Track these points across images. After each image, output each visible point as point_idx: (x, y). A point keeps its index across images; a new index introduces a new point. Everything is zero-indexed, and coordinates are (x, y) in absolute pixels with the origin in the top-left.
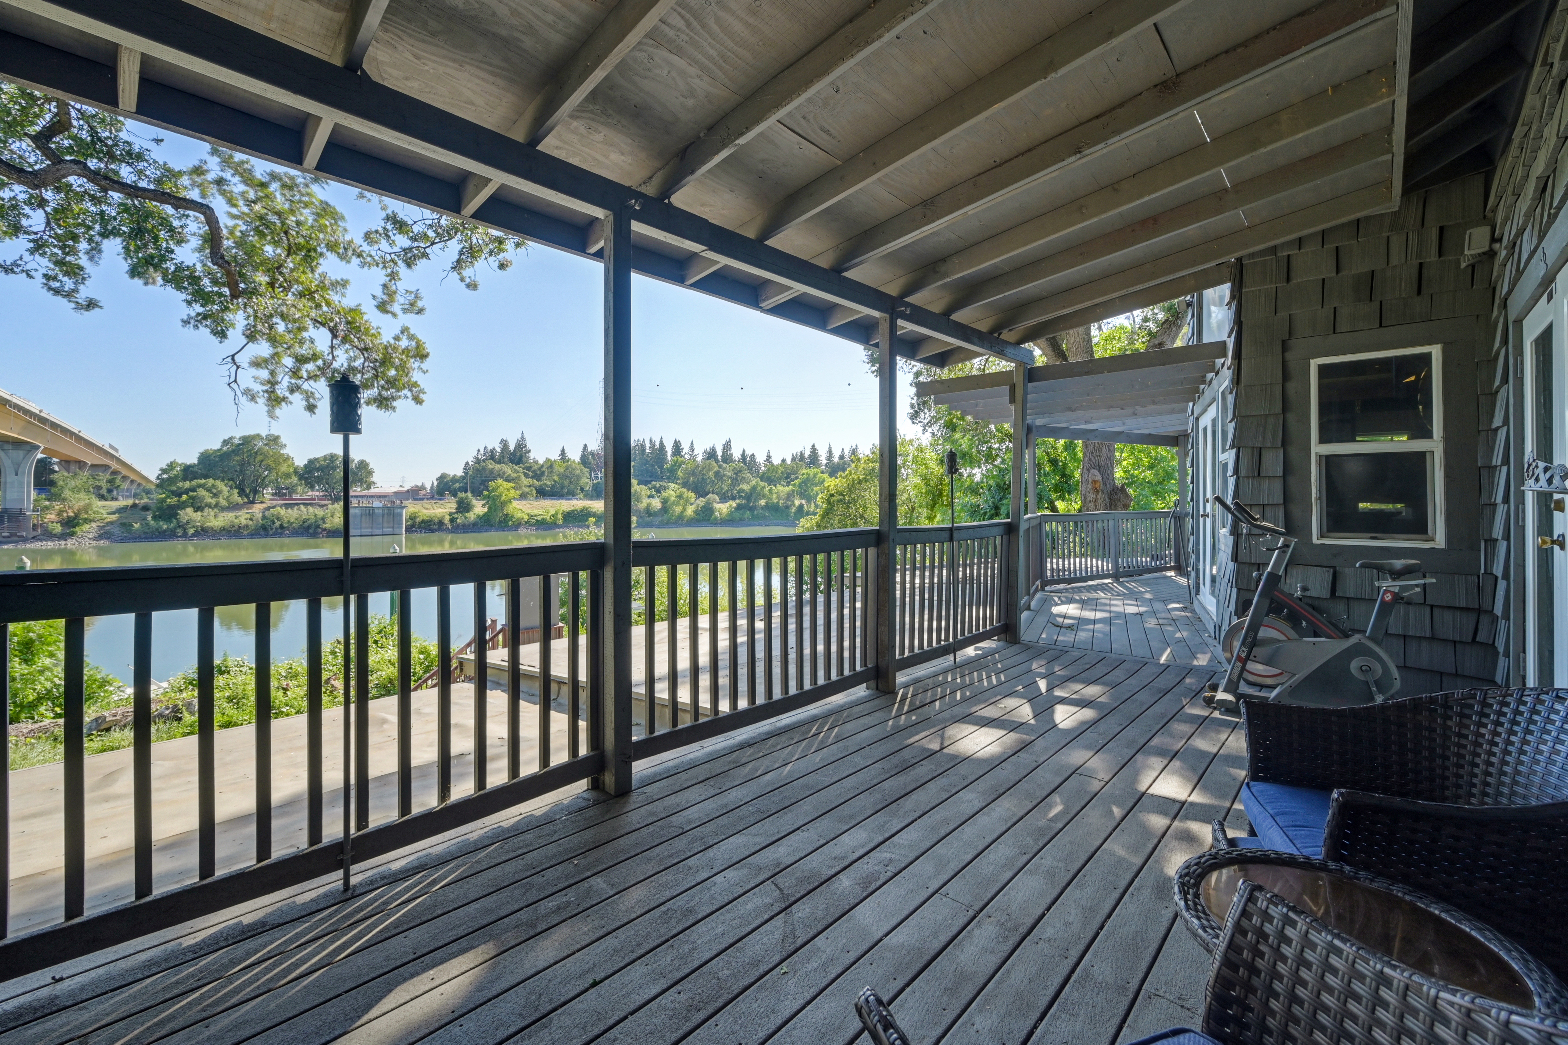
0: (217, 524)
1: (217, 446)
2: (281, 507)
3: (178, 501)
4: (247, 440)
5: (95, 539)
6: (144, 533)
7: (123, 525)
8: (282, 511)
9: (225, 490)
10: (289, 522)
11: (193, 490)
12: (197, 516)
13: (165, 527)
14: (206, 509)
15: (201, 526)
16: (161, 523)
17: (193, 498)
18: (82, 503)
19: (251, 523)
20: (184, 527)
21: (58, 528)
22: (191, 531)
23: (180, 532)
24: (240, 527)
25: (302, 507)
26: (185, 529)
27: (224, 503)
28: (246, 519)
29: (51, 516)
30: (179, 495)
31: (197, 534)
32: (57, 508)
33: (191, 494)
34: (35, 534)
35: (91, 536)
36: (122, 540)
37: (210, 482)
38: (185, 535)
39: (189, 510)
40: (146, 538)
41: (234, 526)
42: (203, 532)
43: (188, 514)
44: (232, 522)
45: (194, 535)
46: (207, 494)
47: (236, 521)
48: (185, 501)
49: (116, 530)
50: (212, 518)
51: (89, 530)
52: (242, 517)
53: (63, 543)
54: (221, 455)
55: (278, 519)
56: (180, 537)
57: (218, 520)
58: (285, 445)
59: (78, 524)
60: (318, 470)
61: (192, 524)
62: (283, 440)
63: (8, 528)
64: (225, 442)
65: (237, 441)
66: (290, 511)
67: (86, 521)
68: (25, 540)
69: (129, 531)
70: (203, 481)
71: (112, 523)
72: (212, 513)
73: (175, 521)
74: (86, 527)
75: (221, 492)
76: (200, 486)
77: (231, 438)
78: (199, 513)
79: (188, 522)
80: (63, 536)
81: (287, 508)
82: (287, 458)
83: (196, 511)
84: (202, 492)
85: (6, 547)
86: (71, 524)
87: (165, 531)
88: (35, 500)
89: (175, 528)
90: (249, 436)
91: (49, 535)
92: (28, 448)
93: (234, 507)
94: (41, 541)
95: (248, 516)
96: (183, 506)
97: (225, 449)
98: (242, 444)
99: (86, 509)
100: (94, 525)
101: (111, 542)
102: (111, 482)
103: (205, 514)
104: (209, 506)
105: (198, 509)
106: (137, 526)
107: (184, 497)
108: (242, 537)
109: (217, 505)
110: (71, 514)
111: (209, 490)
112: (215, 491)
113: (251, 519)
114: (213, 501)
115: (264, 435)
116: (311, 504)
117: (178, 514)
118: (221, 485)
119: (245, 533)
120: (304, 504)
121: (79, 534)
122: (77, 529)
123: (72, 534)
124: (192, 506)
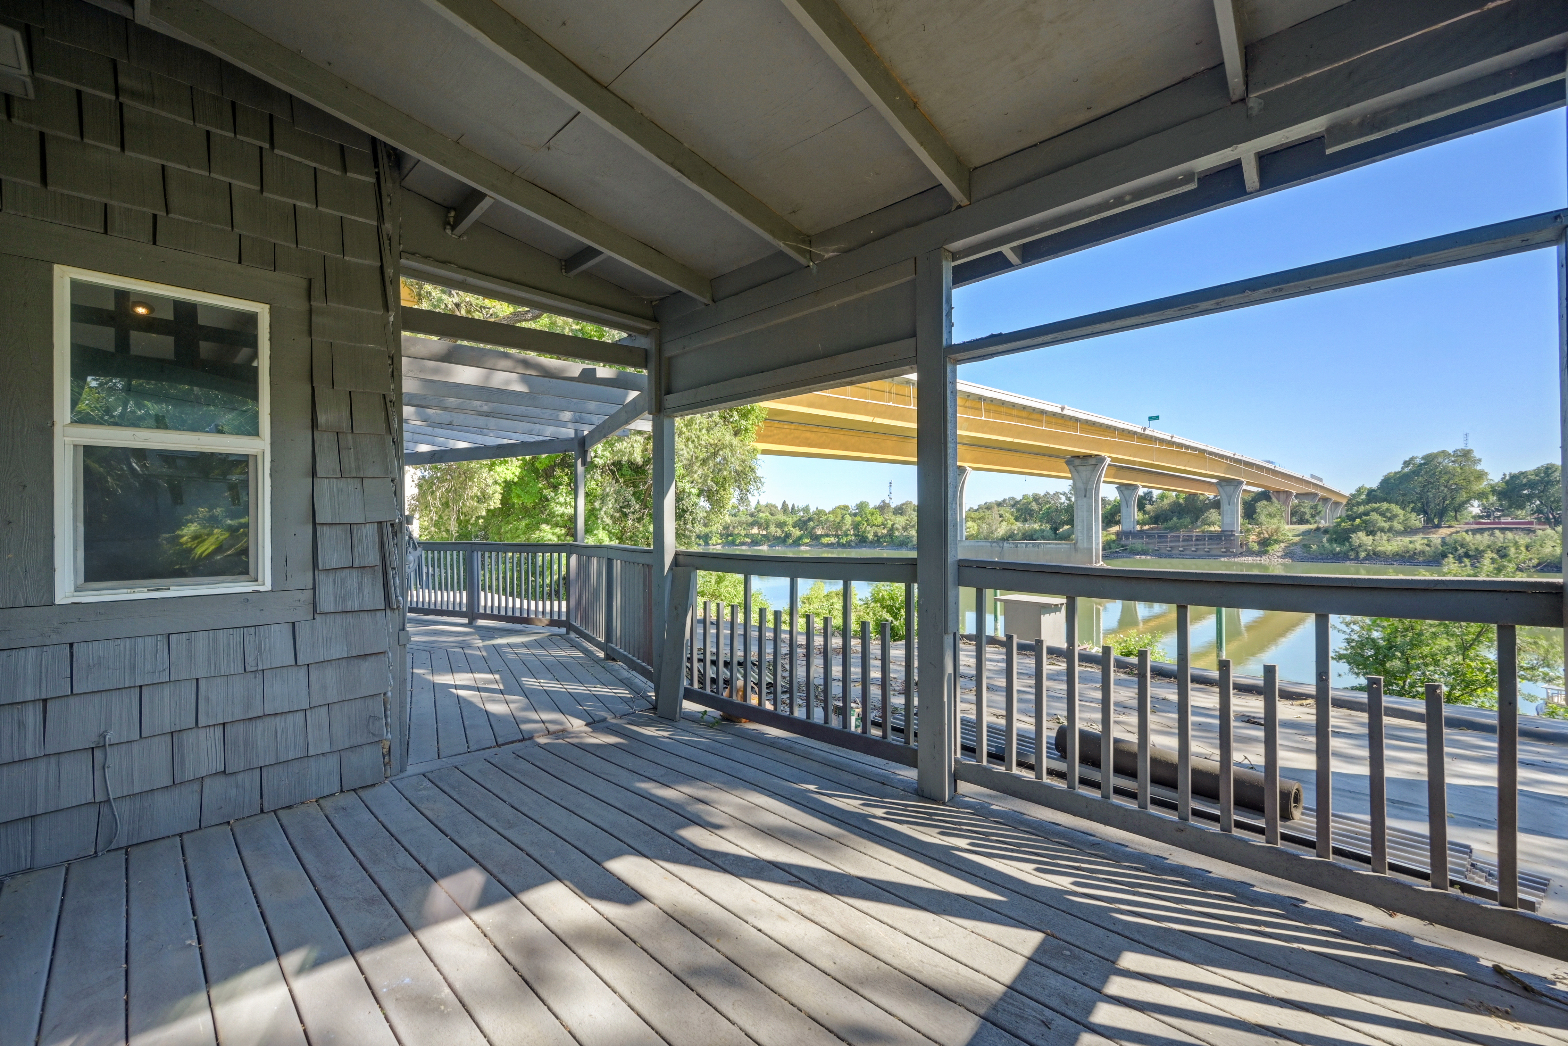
0: (1390, 548)
1: (1397, 467)
2: (1467, 532)
3: (1352, 525)
4: (1429, 459)
5: (1282, 557)
6: (1321, 554)
7: (1305, 546)
8: (1469, 538)
9: (1401, 512)
10: (1477, 549)
11: (1367, 514)
12: (1367, 540)
13: (1338, 549)
14: (1378, 533)
15: (1373, 550)
16: (1335, 546)
17: (1365, 522)
18: (1274, 527)
19: (1428, 549)
20: (1355, 550)
21: (1256, 547)
22: (1363, 555)
23: (1352, 555)
24: (1415, 553)
25: (1497, 533)
26: (1358, 553)
27: (1398, 527)
28: (1422, 544)
29: (1253, 537)
30: (1354, 520)
31: (1368, 558)
32: (1257, 530)
33: (1364, 518)
34: (1241, 551)
35: (1279, 554)
36: (1303, 560)
37: (1385, 505)
38: (1357, 558)
39: (1361, 534)
40: (1322, 559)
41: (1408, 552)
42: (1375, 556)
43: (1361, 538)
44: (1407, 547)
45: (1365, 559)
46: (1380, 518)
47: (1411, 546)
48: (1358, 525)
49: (1299, 551)
50: (1385, 542)
51: (1277, 549)
52: (1418, 542)
53: (1259, 559)
54: (1399, 478)
55: (1462, 546)
56: (1352, 559)
57: (1390, 545)
58: (1480, 460)
59: (1269, 545)
60: (1525, 486)
61: (1364, 547)
62: (1476, 454)
63: (1225, 545)
64: (1406, 464)
65: (1418, 461)
66: (1478, 536)
67: (1277, 542)
68: (1235, 555)
69: (1308, 552)
70: (1375, 505)
71: (1296, 544)
72: (1385, 538)
73: (1347, 544)
74: (1276, 547)
75: (1396, 516)
76: (1374, 510)
77: (1412, 459)
78: (1371, 537)
79: (1360, 546)
80: (1260, 554)
81: (1474, 534)
82: (1481, 475)
83: (1368, 535)
84: (1374, 516)
85: (1223, 559)
86: (1265, 543)
87: (1339, 553)
88: (1242, 524)
89: (1348, 551)
90: (1431, 454)
91: (1251, 553)
92: (1236, 483)
93: (1409, 531)
94: (1245, 556)
95: (1425, 541)
96: (1355, 529)
97: (1406, 470)
98: (1424, 464)
99: (1277, 530)
100: (1283, 545)
101: (1293, 560)
102: (1314, 507)
103: (1377, 537)
104: (1382, 530)
105: (1371, 533)
106: (1314, 547)
107: (1358, 521)
108: (1418, 564)
109: (1390, 529)
110: (1266, 536)
111: (1382, 514)
112: (1389, 515)
113: (1428, 545)
114: (1386, 525)
115: (1451, 451)
116: (1510, 529)
117: (1351, 538)
118: (1396, 509)
119: (1421, 559)
120: (1501, 529)
121: (1271, 552)
122: (1269, 548)
123: (1266, 552)
124: (1365, 529)
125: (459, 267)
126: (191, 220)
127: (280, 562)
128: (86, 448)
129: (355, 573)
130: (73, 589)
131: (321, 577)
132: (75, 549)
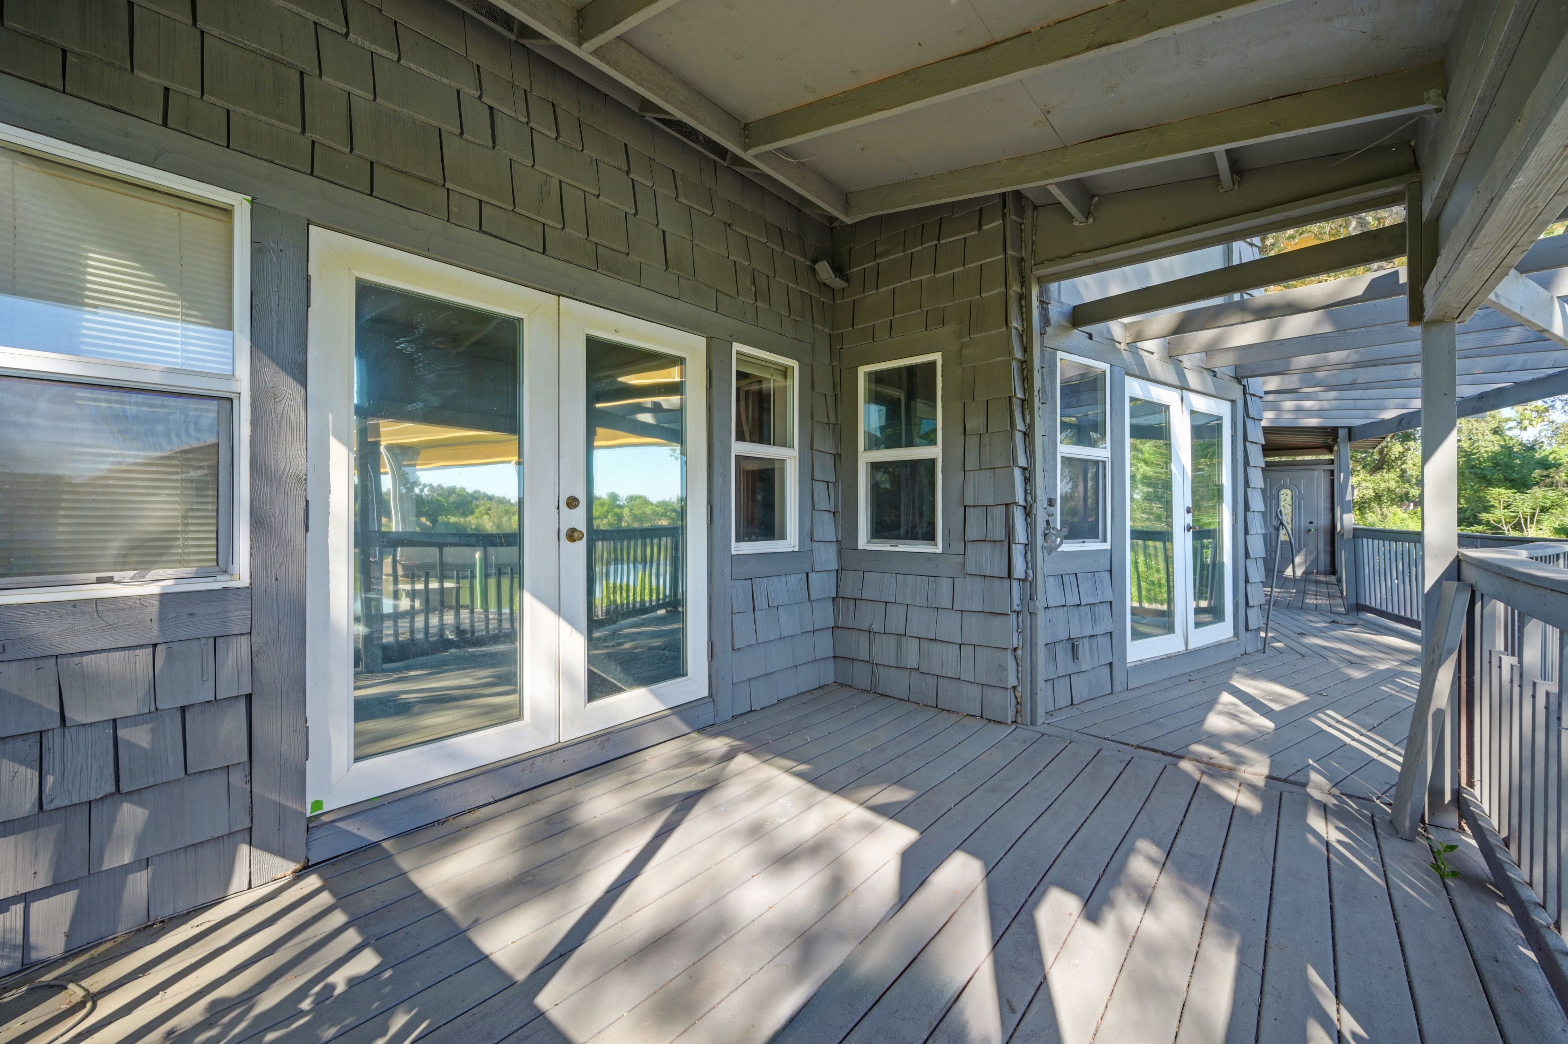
125: (1083, 252)
126: (903, 315)
127: (947, 532)
128: (872, 463)
129: (989, 545)
130: (866, 541)
131: (969, 545)
132: (867, 520)
